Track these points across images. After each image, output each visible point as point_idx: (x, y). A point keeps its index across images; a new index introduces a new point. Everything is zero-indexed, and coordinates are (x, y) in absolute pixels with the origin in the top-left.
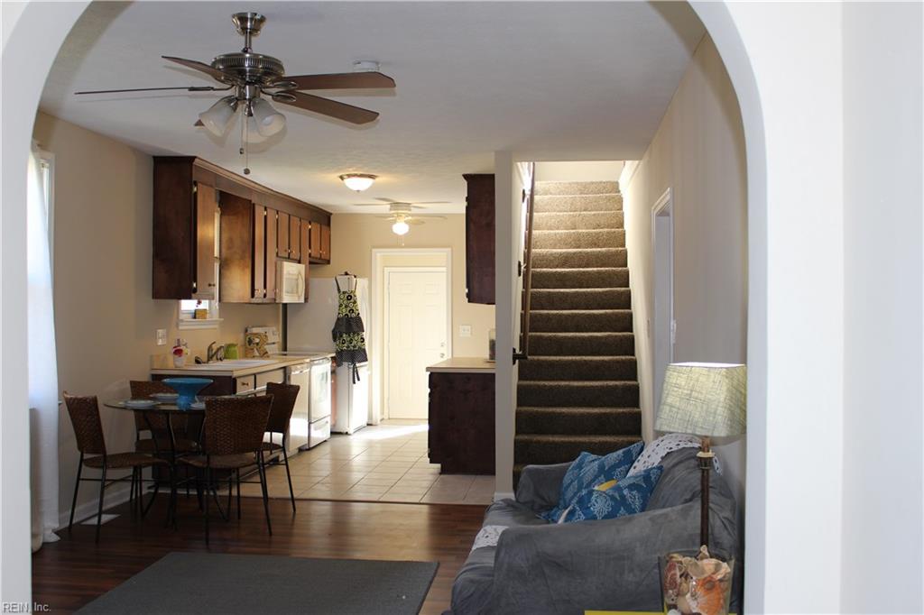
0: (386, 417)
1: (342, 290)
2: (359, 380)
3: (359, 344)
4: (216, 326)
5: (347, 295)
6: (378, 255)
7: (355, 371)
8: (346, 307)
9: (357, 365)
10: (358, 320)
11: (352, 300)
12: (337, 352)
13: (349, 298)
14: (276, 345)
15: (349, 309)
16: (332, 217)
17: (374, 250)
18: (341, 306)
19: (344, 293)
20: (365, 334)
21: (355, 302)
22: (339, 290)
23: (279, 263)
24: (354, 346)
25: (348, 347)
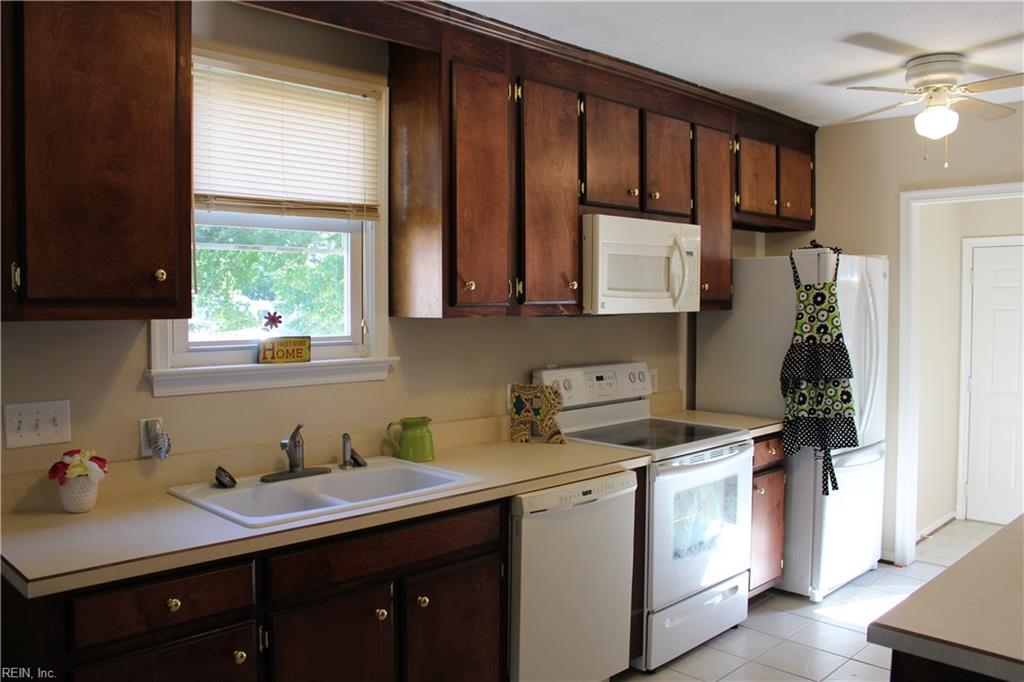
0: (960, 516)
1: (804, 282)
2: (835, 487)
3: (838, 406)
4: (383, 375)
5: (813, 292)
6: (917, 205)
7: (828, 468)
8: (812, 319)
9: (833, 452)
10: (838, 351)
11: (825, 305)
12: (787, 423)
13: (819, 299)
14: (646, 403)
15: (817, 324)
16: (817, 135)
17: (904, 196)
18: (799, 317)
19: (808, 288)
20: (854, 385)
21: (832, 309)
22: (797, 281)
23: (587, 218)
24: (826, 411)
25: (811, 411)
